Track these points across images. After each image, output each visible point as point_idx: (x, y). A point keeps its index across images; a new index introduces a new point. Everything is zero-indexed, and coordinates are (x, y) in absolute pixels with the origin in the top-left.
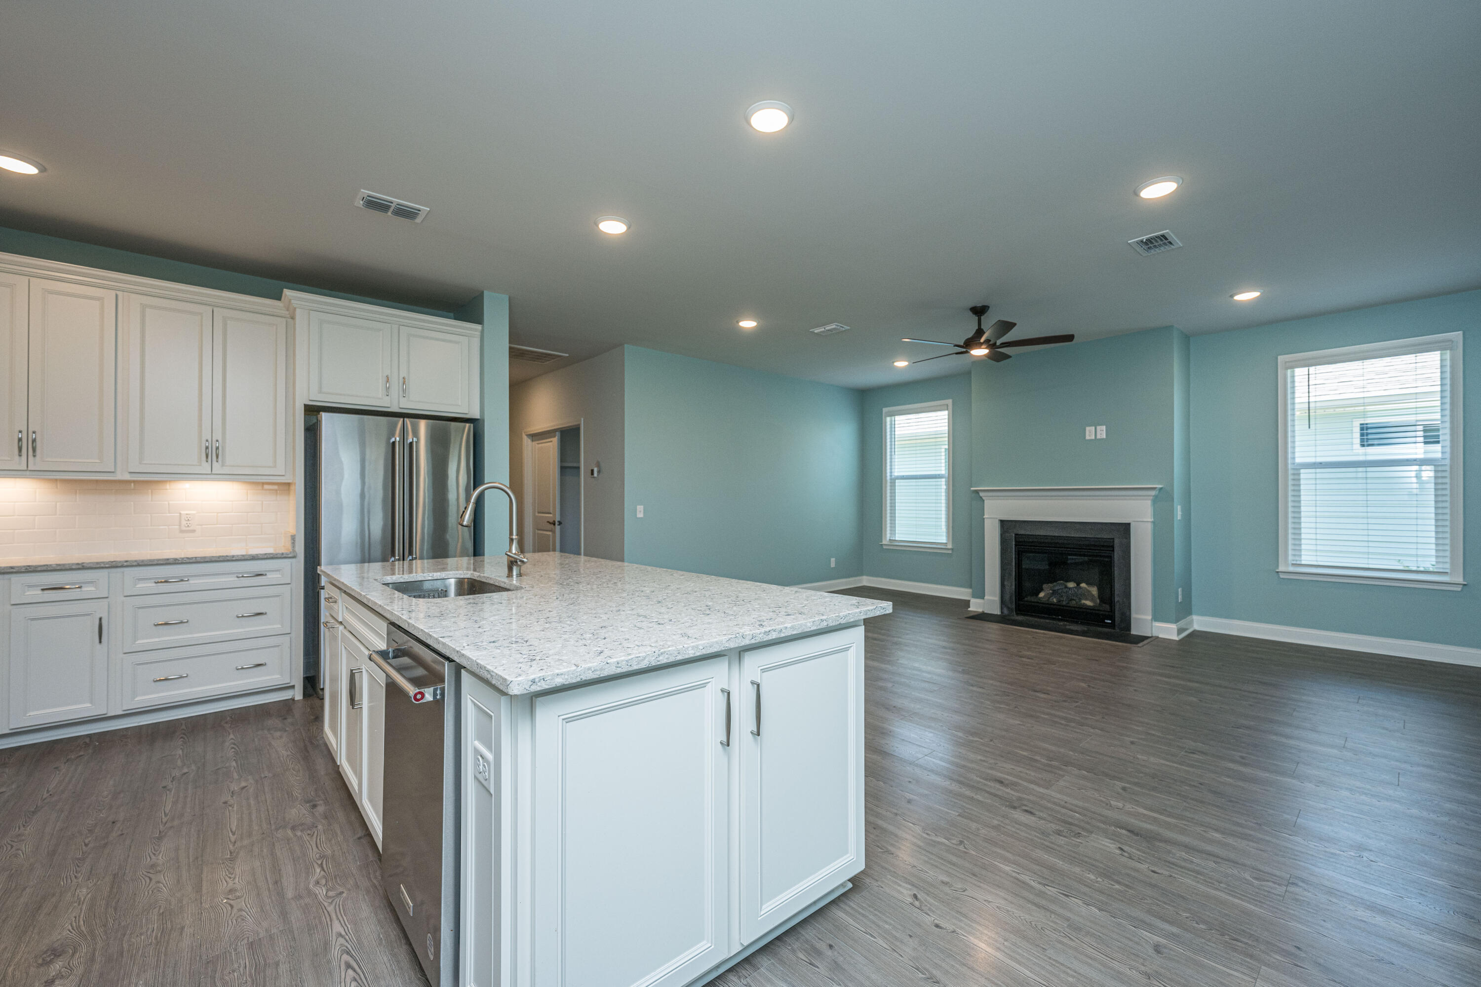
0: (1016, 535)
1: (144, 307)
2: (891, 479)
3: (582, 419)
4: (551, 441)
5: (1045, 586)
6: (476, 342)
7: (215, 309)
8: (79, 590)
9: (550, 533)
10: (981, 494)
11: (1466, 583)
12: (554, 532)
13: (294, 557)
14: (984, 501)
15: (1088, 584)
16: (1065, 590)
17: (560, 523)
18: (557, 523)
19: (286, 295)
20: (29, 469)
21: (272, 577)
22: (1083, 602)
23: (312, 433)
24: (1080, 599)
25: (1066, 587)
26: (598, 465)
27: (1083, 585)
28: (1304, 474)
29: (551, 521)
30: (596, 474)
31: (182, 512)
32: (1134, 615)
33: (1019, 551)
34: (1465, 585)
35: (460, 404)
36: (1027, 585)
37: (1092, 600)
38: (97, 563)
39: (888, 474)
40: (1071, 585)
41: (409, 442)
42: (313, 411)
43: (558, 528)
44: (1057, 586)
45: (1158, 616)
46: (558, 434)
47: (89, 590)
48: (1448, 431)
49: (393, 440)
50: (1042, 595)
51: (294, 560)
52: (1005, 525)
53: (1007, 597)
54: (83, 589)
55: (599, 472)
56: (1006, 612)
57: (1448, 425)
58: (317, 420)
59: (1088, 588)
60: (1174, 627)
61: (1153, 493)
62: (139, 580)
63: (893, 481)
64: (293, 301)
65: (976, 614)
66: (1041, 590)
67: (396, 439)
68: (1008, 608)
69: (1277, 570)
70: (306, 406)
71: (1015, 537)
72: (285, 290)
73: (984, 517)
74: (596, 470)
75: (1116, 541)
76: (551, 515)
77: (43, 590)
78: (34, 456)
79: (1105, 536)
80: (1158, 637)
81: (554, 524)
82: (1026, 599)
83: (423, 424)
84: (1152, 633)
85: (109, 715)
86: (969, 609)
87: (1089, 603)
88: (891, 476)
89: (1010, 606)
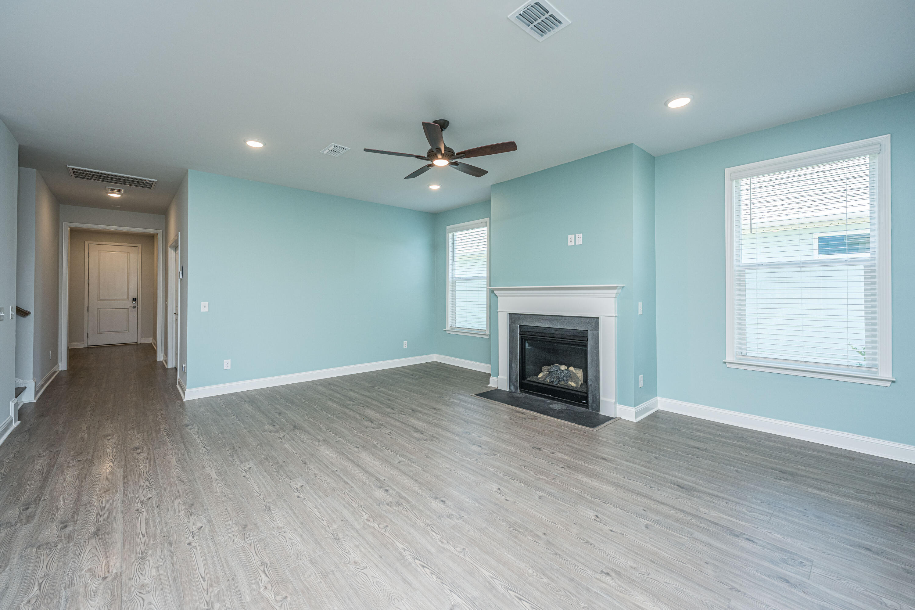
0: (520, 325)
2: (452, 281)
5: (543, 368)
10: (496, 292)
11: (894, 380)
14: (498, 297)
15: (575, 367)
16: (559, 372)
22: (570, 383)
24: (568, 381)
25: (560, 370)
27: (572, 369)
28: (749, 275)
32: (602, 398)
33: (522, 339)
34: (893, 382)
36: (529, 367)
37: (576, 382)
39: (450, 276)
40: (563, 367)
44: (553, 368)
45: (622, 400)
48: (876, 238)
50: (540, 375)
52: (513, 318)
53: (514, 377)
56: (513, 389)
57: (876, 232)
59: (574, 371)
60: (632, 410)
61: (615, 291)
63: (454, 282)
65: (493, 389)
66: (541, 371)
68: (515, 386)
69: (724, 361)
71: (519, 327)
73: (498, 311)
75: (590, 333)
79: (582, 328)
80: (620, 419)
82: (528, 379)
84: (615, 414)
86: (489, 385)
87: (573, 384)
88: (452, 278)
89: (515, 384)
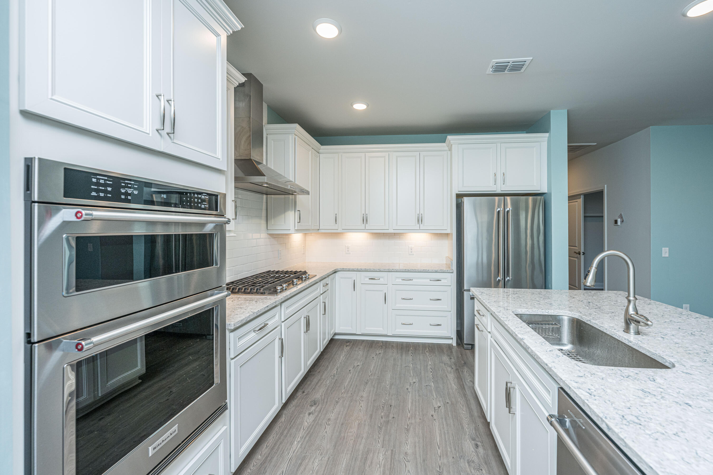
1: (397, 157)
3: (606, 186)
4: (577, 201)
6: (545, 145)
7: (421, 153)
8: (379, 280)
9: (576, 259)
12: (579, 259)
13: (452, 273)
17: (584, 253)
18: (582, 254)
19: (448, 138)
20: (366, 229)
21: (443, 282)
23: (459, 207)
26: (621, 217)
29: (577, 252)
30: (619, 223)
31: (409, 246)
35: (535, 185)
38: (384, 270)
41: (507, 210)
42: (460, 196)
43: (582, 257)
46: (582, 197)
47: (382, 281)
49: (499, 209)
51: (452, 274)
54: (380, 280)
55: (622, 221)
58: (462, 201)
62: (397, 278)
64: (451, 141)
67: (500, 209)
70: (457, 194)
72: (448, 136)
74: (619, 221)
76: (577, 248)
77: (369, 279)
78: (367, 224)
81: (580, 254)
83: (508, 199)
85: (388, 335)
